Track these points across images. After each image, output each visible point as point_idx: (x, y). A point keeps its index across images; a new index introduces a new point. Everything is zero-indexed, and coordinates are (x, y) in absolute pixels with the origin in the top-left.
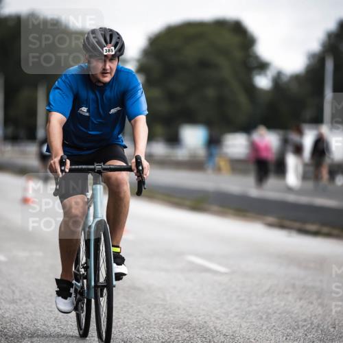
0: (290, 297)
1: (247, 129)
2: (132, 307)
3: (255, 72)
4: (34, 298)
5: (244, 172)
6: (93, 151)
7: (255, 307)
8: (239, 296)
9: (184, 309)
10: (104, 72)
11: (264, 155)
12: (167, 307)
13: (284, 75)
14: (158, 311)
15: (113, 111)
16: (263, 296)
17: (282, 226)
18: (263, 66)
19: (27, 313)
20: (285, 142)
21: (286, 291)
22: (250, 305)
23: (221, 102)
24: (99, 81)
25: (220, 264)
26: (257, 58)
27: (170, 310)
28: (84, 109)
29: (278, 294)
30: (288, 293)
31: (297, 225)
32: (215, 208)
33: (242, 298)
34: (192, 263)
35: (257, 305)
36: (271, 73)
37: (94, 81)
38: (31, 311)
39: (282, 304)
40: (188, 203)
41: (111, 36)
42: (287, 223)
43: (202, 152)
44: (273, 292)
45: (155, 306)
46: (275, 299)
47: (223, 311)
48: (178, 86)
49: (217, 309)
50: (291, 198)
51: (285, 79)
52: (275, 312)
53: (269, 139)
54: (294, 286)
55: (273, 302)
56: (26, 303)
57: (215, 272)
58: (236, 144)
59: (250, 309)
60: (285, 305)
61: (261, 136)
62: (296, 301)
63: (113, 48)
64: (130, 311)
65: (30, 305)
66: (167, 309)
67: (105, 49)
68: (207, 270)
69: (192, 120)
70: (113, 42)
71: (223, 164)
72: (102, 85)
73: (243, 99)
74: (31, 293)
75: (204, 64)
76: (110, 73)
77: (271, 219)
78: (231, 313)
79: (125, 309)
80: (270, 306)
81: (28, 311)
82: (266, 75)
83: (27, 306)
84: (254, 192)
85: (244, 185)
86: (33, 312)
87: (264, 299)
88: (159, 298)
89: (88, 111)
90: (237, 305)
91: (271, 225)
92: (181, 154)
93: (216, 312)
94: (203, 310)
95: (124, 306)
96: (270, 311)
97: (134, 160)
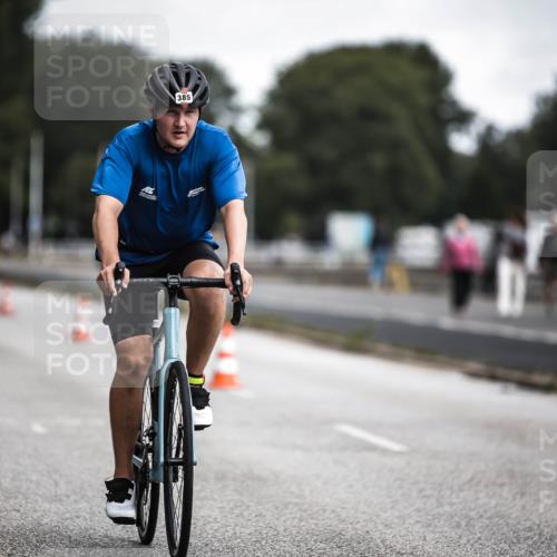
0: (506, 492)
1: (437, 219)
2: (248, 507)
3: (450, 127)
4: (90, 494)
5: (432, 289)
6: (165, 255)
7: (447, 508)
8: (421, 491)
9: (333, 511)
10: (177, 131)
11: (466, 261)
12: (306, 506)
13: (497, 131)
14: (291, 513)
15: (192, 193)
16: (461, 490)
17: (492, 378)
18: (463, 118)
19: (78, 517)
20: (498, 238)
21: (499, 481)
22: (440, 505)
23: (395, 175)
24: (170, 146)
25: (391, 438)
26: (454, 104)
27: (309, 512)
28: (149, 190)
29: (486, 486)
30: (502, 485)
31: (517, 375)
32: (384, 348)
33: (428, 492)
34: (345, 436)
35: (451, 504)
36: (477, 128)
37: (163, 145)
38: (84, 514)
39: (493, 503)
40: (341, 339)
41: (188, 76)
42: (501, 372)
43: (363, 258)
44: (478, 483)
45: (286, 505)
46: (481, 495)
47: (397, 514)
48: (325, 150)
49: (386, 512)
50: (508, 331)
51: (498, 138)
52: (481, 516)
53: (473, 236)
54: (512, 474)
55: (478, 499)
56: (76, 501)
57: (385, 452)
58: (419, 245)
59: (441, 510)
60: (497, 505)
61: (460, 231)
62: (514, 499)
63: (190, 93)
64: (246, 513)
65: (83, 505)
66: (305, 511)
67: (177, 94)
68: (372, 448)
69: (348, 205)
70: (191, 85)
71: (396, 275)
72: (174, 151)
73: (430, 170)
74: (86, 486)
75: (368, 115)
76: (187, 133)
77: (474, 366)
78: (410, 517)
79: (237, 511)
80: (473, 506)
81: (80, 513)
82: (468, 132)
83: (78, 506)
84: (448, 321)
85: (432, 310)
86: (87, 516)
87: (462, 495)
88: (292, 493)
89: (155, 193)
90: (419, 504)
91: (475, 375)
92: (329, 259)
93: (385, 515)
94: (364, 513)
95: (236, 507)
96: (473, 514)
97: (229, 271)
